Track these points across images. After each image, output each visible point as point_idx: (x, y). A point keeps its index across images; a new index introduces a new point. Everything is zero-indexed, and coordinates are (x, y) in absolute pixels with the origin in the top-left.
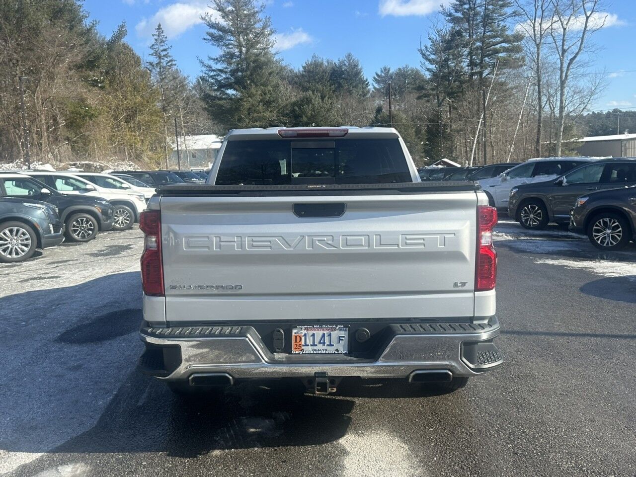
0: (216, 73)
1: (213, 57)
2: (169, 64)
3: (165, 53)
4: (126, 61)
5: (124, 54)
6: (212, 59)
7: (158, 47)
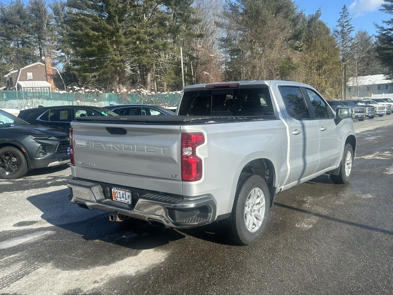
0: (387, 32)
1: (386, 21)
2: (349, 30)
3: (347, 23)
4: (320, 32)
5: (319, 28)
6: (385, 22)
7: (342, 20)
